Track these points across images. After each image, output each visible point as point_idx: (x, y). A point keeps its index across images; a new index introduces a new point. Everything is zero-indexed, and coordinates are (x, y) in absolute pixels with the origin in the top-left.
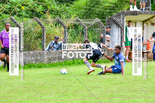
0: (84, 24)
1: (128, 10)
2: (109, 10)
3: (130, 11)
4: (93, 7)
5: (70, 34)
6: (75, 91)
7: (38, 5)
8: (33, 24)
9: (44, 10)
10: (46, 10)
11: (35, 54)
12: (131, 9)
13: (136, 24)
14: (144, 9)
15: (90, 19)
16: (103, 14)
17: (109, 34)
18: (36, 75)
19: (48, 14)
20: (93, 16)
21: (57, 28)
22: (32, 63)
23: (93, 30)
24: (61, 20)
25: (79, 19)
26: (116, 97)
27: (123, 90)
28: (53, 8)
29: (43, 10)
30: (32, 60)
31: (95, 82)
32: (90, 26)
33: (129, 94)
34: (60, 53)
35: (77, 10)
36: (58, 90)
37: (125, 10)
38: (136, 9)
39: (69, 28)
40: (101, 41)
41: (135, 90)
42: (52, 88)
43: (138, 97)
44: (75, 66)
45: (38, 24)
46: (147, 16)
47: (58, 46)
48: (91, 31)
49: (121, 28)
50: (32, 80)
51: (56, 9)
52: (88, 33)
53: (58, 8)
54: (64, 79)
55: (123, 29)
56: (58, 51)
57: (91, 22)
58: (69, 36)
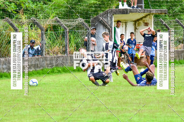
0: (65, 24)
1: (117, 8)
2: (94, 8)
3: (119, 8)
4: (76, 4)
5: (48, 37)
6: (54, 104)
7: (10, 2)
8: (4, 26)
9: (18, 9)
10: (19, 10)
11: (7, 61)
12: (121, 7)
13: (126, 25)
14: (135, 6)
15: (71, 19)
16: (87, 12)
17: (94, 37)
18: (8, 86)
19: (22, 13)
20: (76, 15)
21: (33, 30)
22: (3, 72)
23: (75, 32)
24: (37, 21)
25: (59, 19)
26: (103, 111)
27: (112, 103)
28: (27, 7)
29: (15, 8)
30: (3, 68)
31: (78, 93)
32: (71, 28)
33: (119, 108)
34: (37, 60)
35: (56, 8)
36: (34, 104)
37: (113, 7)
38: (126, 6)
39: (47, 31)
40: (85, 45)
41: (126, 103)
42: (27, 101)
43: (129, 111)
44: (54, 75)
45: (10, 26)
46: (139, 15)
47: (34, 51)
48: (73, 33)
49: (109, 29)
50: (4, 92)
51: (32, 8)
52: (70, 36)
53: (34, 6)
54: (41, 91)
55: (111, 31)
56: (34, 57)
57: (73, 22)
58: (47, 39)
